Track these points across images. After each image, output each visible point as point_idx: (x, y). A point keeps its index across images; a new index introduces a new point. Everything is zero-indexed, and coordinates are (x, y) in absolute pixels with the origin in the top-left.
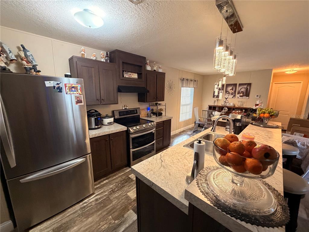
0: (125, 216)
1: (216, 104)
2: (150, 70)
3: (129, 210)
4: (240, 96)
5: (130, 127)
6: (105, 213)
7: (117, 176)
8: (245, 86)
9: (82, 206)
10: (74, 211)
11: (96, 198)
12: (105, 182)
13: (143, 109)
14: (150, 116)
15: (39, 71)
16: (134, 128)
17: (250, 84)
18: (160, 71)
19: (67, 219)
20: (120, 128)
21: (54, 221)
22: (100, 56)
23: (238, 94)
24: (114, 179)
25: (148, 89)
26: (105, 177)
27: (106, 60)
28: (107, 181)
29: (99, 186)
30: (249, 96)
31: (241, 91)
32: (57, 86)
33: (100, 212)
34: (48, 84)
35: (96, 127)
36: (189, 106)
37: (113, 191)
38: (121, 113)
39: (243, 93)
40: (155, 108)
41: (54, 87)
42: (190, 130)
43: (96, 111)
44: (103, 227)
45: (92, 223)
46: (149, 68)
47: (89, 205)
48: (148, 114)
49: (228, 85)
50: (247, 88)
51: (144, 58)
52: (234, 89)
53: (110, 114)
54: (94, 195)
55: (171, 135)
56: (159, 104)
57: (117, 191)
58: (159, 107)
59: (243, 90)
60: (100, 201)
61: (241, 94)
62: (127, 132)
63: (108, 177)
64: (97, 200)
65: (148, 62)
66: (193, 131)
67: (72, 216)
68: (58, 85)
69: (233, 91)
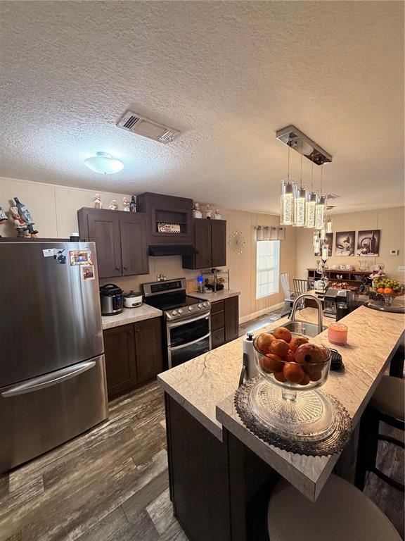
0: (154, 459)
2: (201, 217)
3: (160, 450)
5: (167, 310)
6: (122, 453)
7: (146, 393)
9: (89, 440)
10: (76, 447)
11: (110, 427)
12: (126, 402)
13: (191, 280)
14: (203, 291)
15: (36, 232)
16: (174, 312)
17: (378, 232)
18: (218, 217)
19: (65, 460)
20: (152, 312)
21: (47, 462)
22: (123, 204)
23: (359, 248)
24: (141, 398)
25: (197, 248)
26: (127, 393)
27: (131, 209)
28: (129, 400)
29: (116, 407)
30: (378, 253)
31: (363, 243)
32: (58, 255)
33: (115, 451)
34: (47, 253)
35: (115, 311)
37: (137, 418)
38: (154, 288)
39: (368, 247)
40: (211, 278)
41: (55, 256)
42: (276, 313)
43: (115, 287)
44: (118, 475)
45: (101, 467)
46: (198, 215)
47: (99, 439)
48: (199, 288)
49: (339, 234)
50: (373, 238)
51: (190, 201)
52: (351, 241)
53: (137, 290)
54: (108, 423)
55: (240, 323)
56: (218, 271)
57: (144, 417)
58: (219, 276)
59: (366, 242)
60: (117, 432)
61: (365, 250)
62: (163, 319)
63: (131, 394)
64: (111, 431)
65: (197, 205)
66: (280, 315)
67: (71, 456)
68: (60, 254)
69: (349, 245)
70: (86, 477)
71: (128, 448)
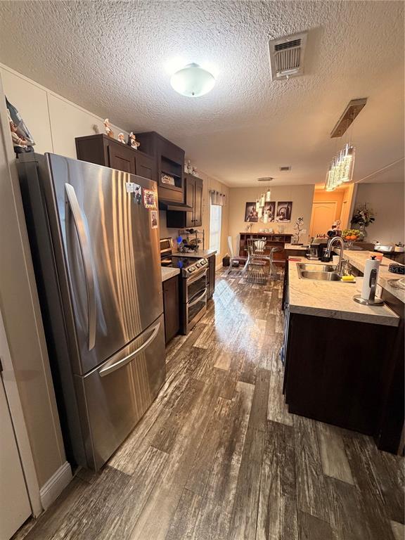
0: (238, 390)
1: (249, 231)
2: (187, 172)
3: (236, 384)
4: (281, 219)
5: (184, 267)
6: (208, 397)
7: (175, 351)
8: (286, 206)
9: (164, 402)
17: (290, 203)
18: (197, 176)
19: (159, 425)
20: (168, 272)
21: (141, 436)
23: (277, 215)
30: (290, 219)
32: (136, 192)
33: (200, 399)
34: (128, 187)
36: (217, 235)
37: (191, 370)
39: (284, 215)
44: (223, 412)
45: (202, 414)
46: (186, 169)
47: (173, 397)
52: (272, 209)
56: (196, 231)
57: (196, 368)
59: (283, 211)
60: (184, 387)
61: (281, 217)
62: (181, 277)
64: (177, 388)
69: (271, 212)
70: (196, 426)
71: (209, 392)
